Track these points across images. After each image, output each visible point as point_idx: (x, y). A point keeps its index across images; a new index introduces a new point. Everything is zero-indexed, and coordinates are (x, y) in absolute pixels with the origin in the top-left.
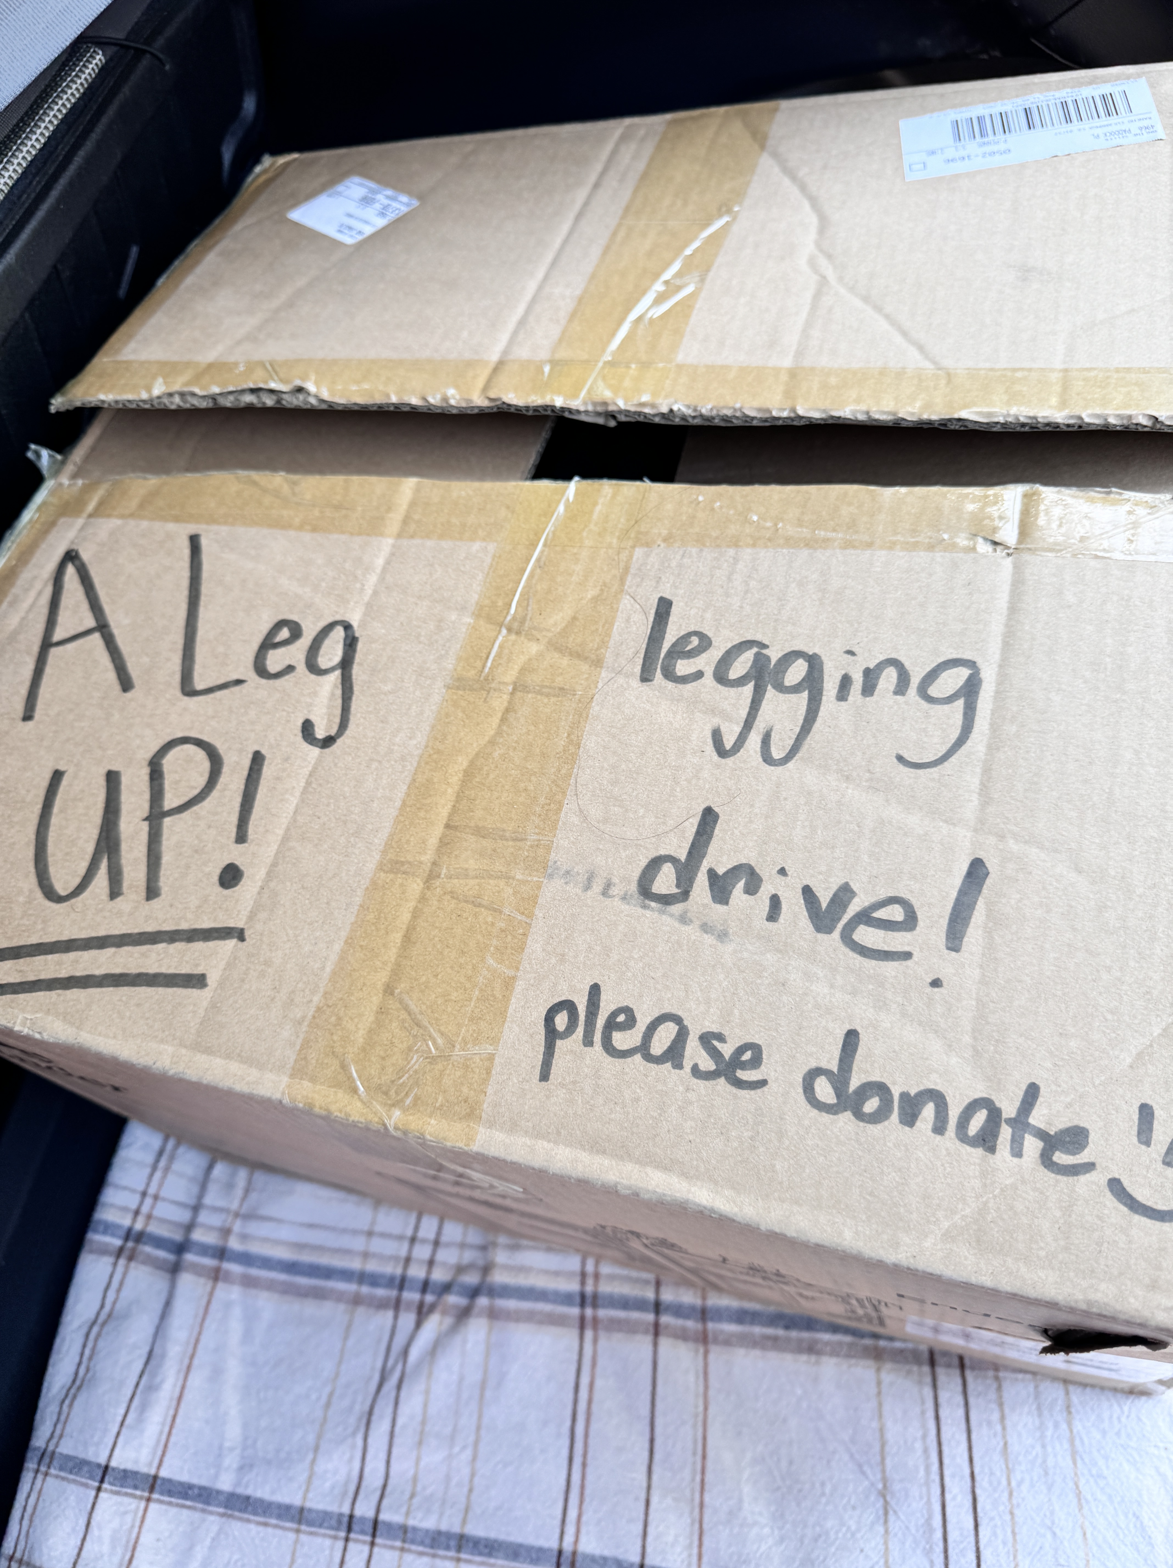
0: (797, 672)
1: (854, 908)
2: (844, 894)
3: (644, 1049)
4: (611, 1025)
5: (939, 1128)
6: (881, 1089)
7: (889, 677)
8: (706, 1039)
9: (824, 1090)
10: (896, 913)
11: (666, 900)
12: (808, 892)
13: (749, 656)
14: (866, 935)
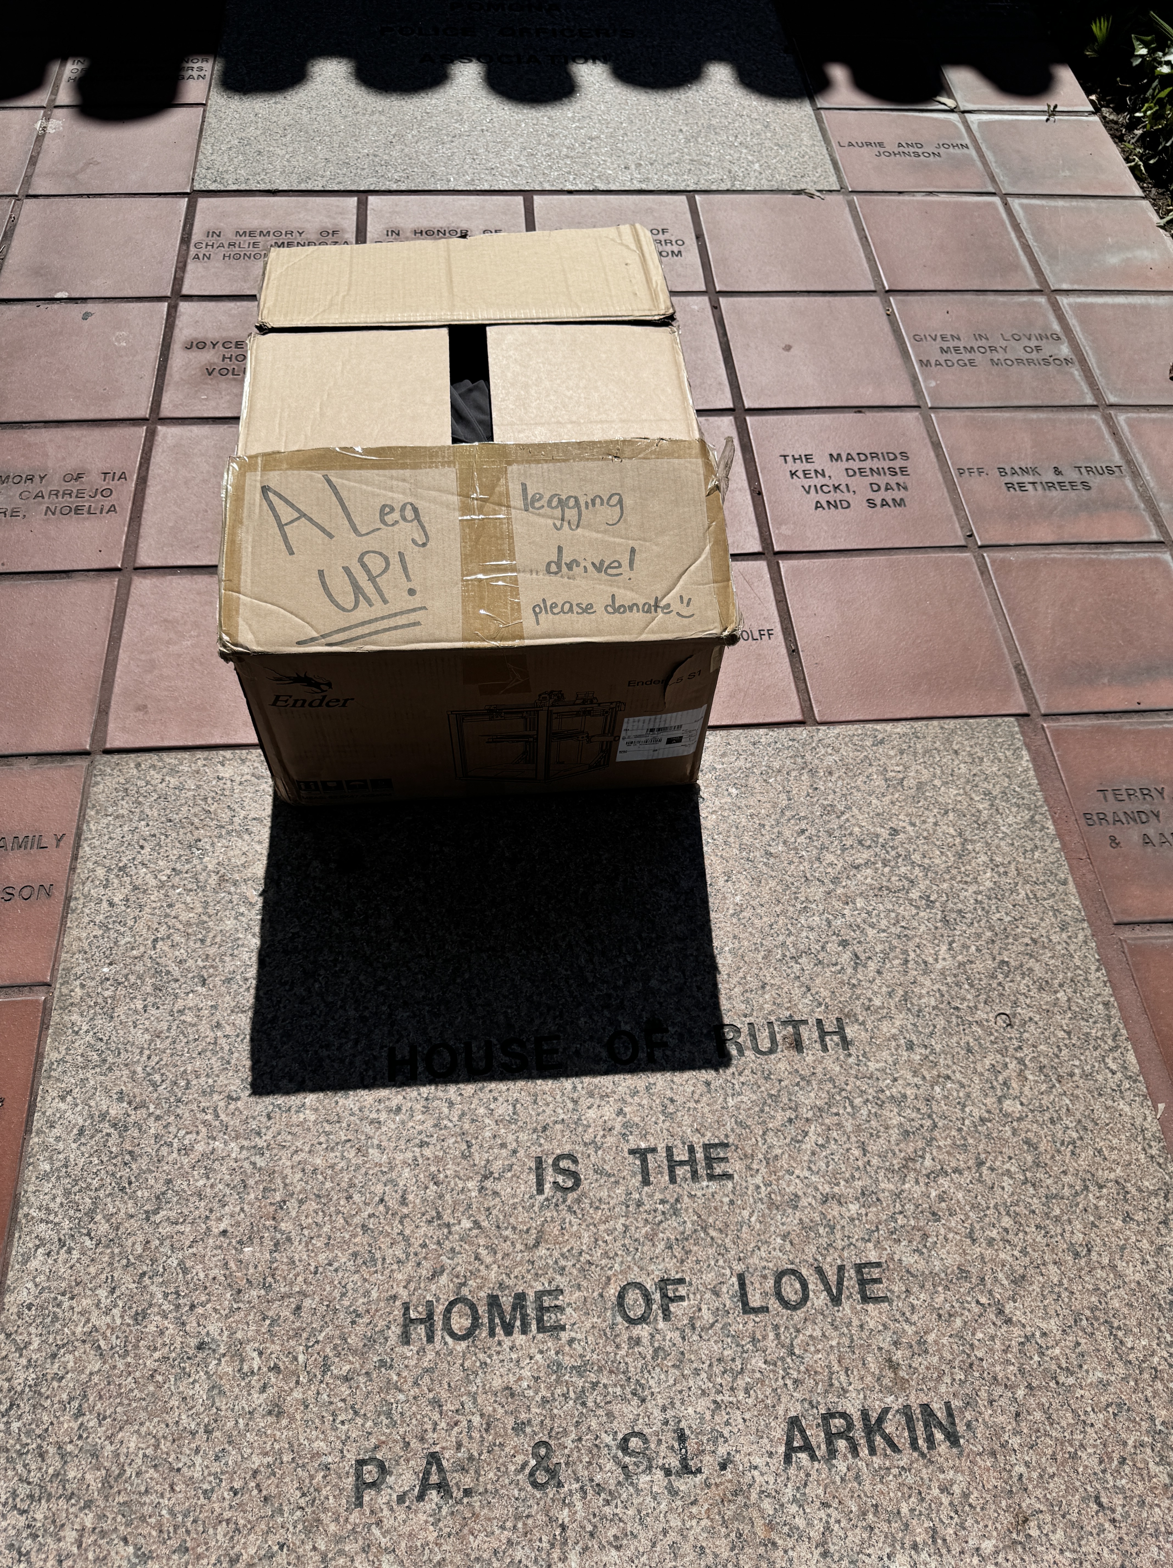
0: (572, 502)
1: (606, 565)
2: (602, 562)
3: (562, 610)
4: (551, 607)
5: (638, 611)
6: (623, 606)
7: (598, 501)
8: (577, 605)
9: (610, 609)
10: (616, 564)
11: (556, 573)
12: (593, 563)
13: (556, 500)
14: (610, 571)
